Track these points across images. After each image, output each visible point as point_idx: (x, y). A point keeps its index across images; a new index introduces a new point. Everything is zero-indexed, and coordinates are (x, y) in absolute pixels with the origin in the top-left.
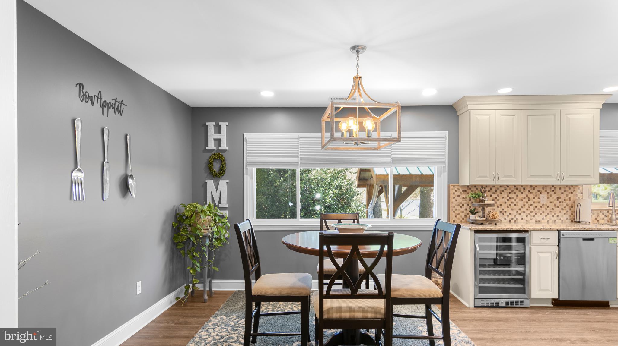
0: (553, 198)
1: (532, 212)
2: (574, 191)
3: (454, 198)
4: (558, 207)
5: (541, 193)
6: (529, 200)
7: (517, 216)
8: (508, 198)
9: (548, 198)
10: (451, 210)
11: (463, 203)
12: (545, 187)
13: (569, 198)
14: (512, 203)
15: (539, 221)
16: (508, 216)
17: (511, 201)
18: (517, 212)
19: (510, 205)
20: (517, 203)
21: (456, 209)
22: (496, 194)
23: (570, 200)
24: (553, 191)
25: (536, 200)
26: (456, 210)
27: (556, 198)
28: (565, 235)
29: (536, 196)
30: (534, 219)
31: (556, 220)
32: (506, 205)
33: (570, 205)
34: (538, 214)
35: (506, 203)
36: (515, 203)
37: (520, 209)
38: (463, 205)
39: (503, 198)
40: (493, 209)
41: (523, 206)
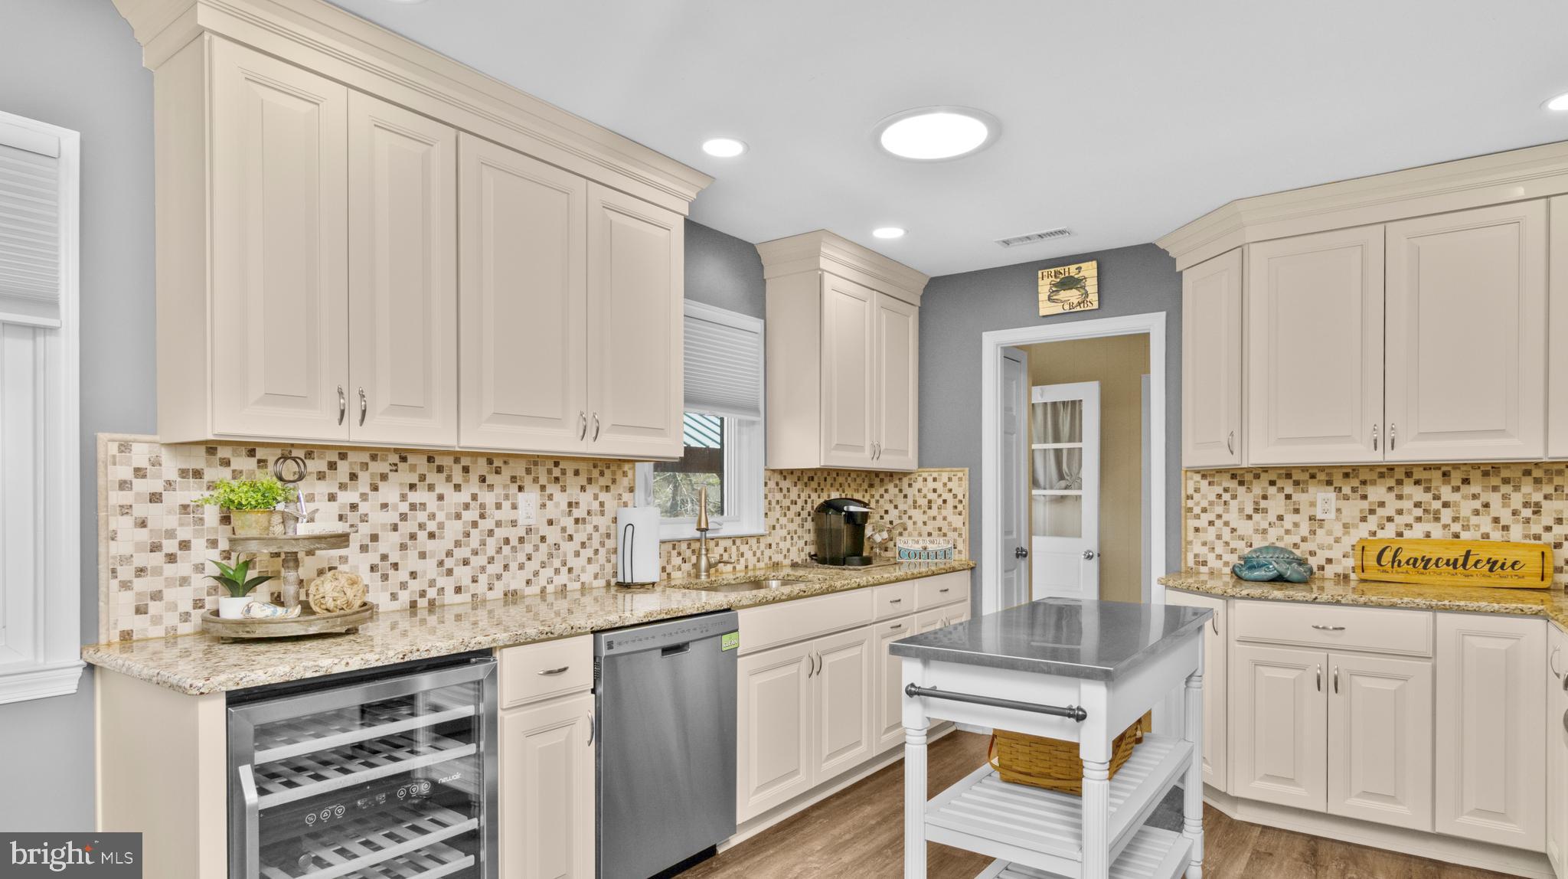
0: (557, 505)
1: (491, 560)
2: (614, 481)
3: (125, 510)
4: (571, 538)
5: (521, 489)
6: (482, 516)
7: (442, 582)
8: (404, 507)
9: (544, 506)
10: (104, 574)
11: (183, 534)
12: (533, 461)
13: (602, 504)
14: (422, 526)
15: (515, 593)
16: (403, 586)
17: (415, 518)
18: (441, 563)
19: (413, 537)
20: (441, 526)
21: (141, 571)
22: (356, 489)
23: (602, 513)
24: (557, 479)
25: (505, 514)
26: (138, 576)
27: (564, 506)
28: (615, 645)
29: (507, 497)
30: (500, 588)
31: (565, 585)
32: (395, 538)
33: (603, 530)
34: (514, 566)
35: (395, 528)
36: (432, 526)
37: (449, 554)
38: (185, 545)
39: (384, 506)
40: (340, 557)
41: (460, 537)
